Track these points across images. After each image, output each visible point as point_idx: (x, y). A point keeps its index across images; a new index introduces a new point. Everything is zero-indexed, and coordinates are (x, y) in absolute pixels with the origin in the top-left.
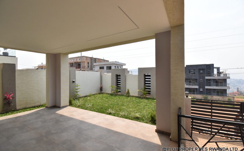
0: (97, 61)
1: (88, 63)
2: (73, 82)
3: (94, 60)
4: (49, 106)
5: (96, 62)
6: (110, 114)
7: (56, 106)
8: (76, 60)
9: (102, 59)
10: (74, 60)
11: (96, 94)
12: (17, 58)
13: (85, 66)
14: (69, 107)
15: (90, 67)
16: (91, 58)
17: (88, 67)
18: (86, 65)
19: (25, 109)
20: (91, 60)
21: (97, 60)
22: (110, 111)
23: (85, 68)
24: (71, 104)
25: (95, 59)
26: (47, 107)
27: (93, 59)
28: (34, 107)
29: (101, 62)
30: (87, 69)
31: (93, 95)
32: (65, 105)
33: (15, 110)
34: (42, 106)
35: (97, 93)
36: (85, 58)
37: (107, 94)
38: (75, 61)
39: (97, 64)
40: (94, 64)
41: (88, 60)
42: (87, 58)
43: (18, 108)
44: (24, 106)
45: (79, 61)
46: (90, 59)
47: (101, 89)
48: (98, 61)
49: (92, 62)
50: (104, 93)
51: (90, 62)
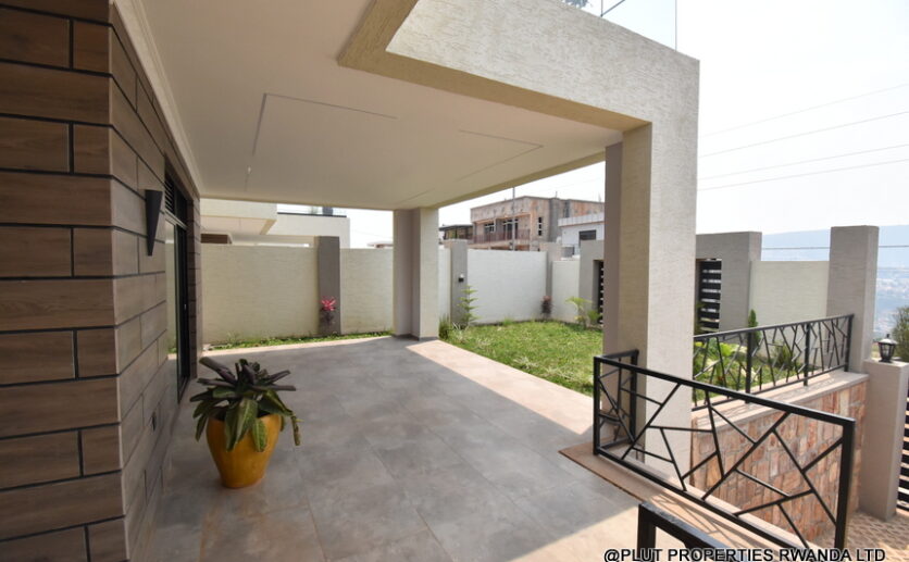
0: (572, 212)
1: (540, 220)
2: (461, 280)
3: (561, 205)
4: (398, 333)
5: (567, 216)
6: (522, 368)
7: (411, 336)
8: (503, 210)
9: (595, 203)
10: (495, 212)
11: (529, 321)
12: (349, 221)
13: (529, 231)
14: (438, 341)
15: (545, 233)
16: (552, 202)
17: (540, 233)
18: (533, 226)
19: (356, 335)
20: (551, 208)
21: (571, 205)
22: (526, 361)
23: (528, 238)
24: (444, 334)
25: (567, 203)
26: (394, 336)
27: (557, 205)
28: (372, 334)
29: (588, 213)
30: (536, 239)
31: (517, 322)
32: (429, 336)
33: (338, 335)
34: (387, 333)
35: (532, 317)
36: (530, 203)
37: (561, 322)
38: (499, 214)
39: (570, 223)
40: (562, 222)
41: (540, 209)
42: (534, 203)
43: (343, 331)
44: (354, 329)
45: (508, 213)
46: (547, 203)
47: (546, 307)
48: (576, 212)
49: (555, 215)
50: (552, 321)
51: (546, 215)
